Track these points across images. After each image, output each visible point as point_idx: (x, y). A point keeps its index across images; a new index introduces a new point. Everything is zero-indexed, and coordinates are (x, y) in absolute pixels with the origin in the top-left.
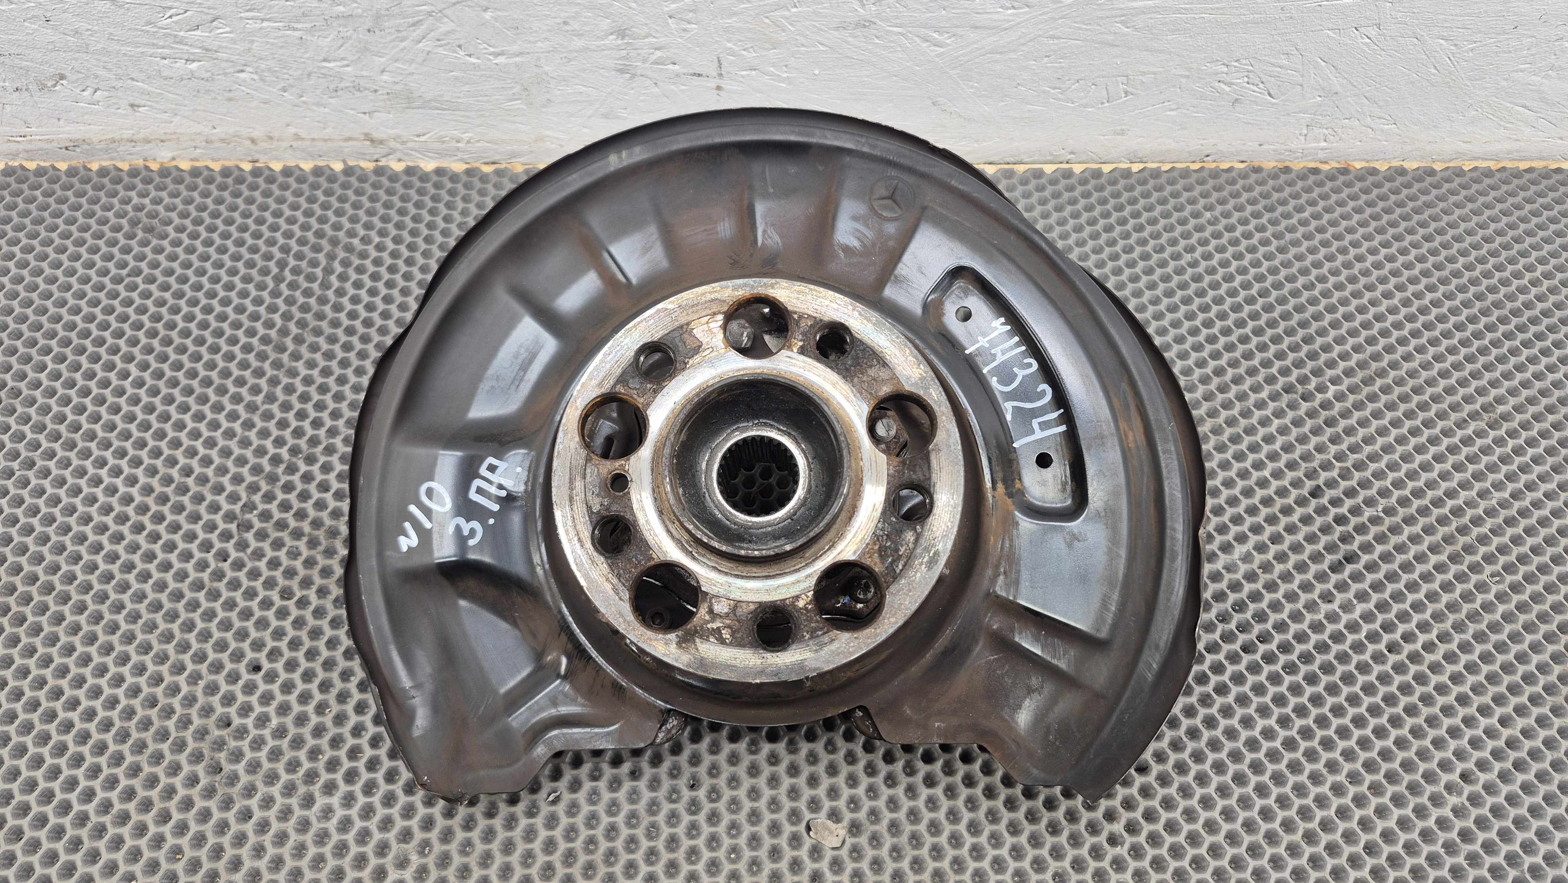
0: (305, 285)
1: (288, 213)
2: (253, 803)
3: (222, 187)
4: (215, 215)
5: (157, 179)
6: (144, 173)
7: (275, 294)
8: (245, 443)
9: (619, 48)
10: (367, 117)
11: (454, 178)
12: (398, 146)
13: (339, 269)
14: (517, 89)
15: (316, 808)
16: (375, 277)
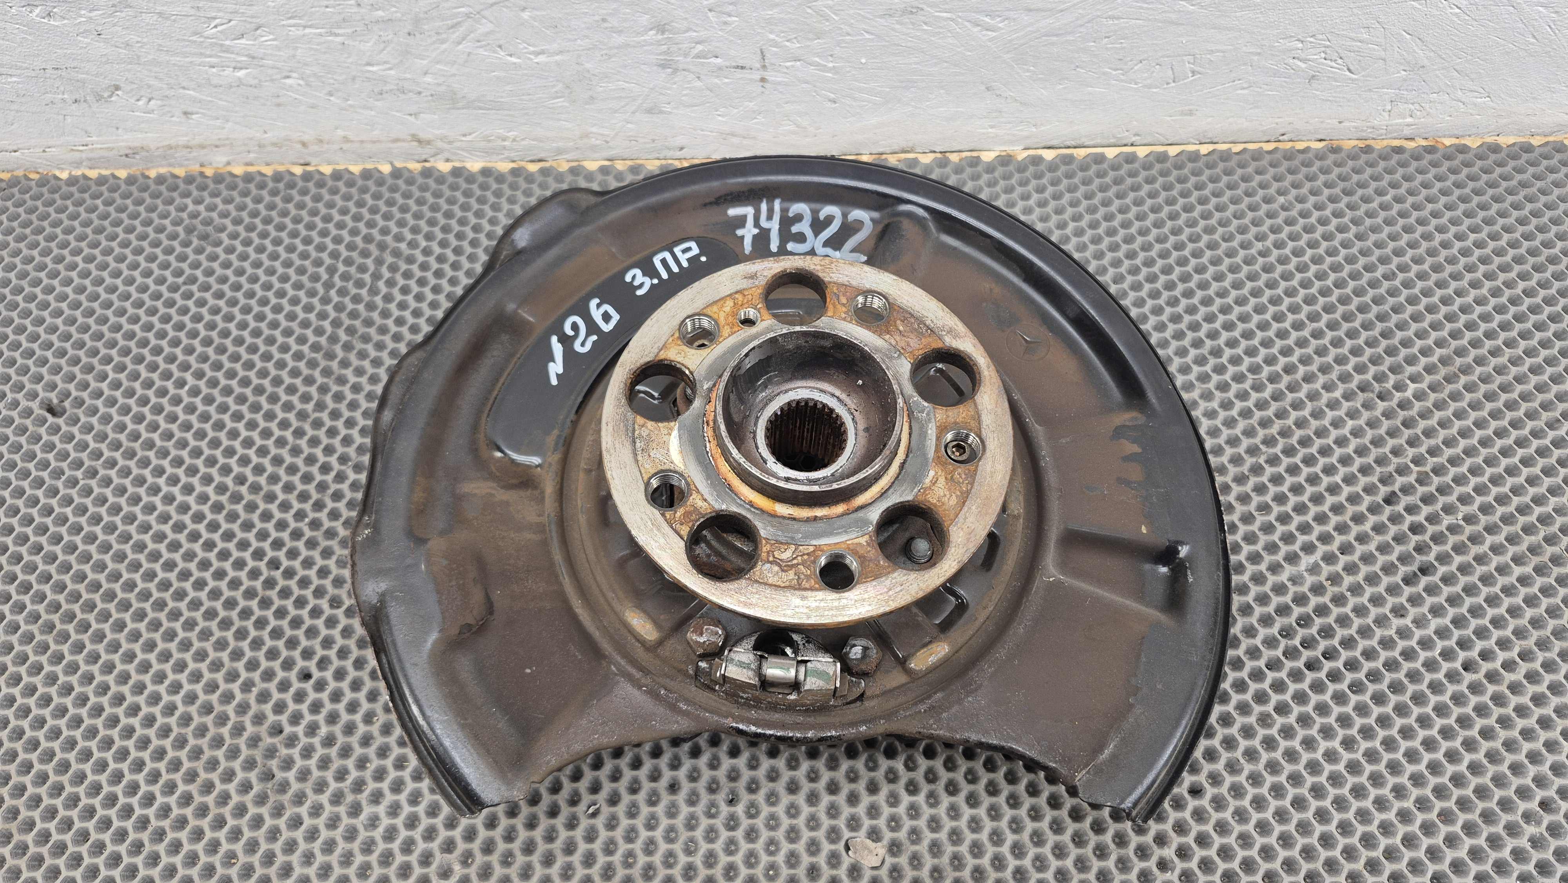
0: (354, 291)
1: (337, 217)
2: (303, 811)
3: (274, 193)
4: (267, 221)
5: (212, 186)
6: (199, 180)
7: (325, 301)
8: (296, 451)
9: (659, 43)
10: (412, 119)
11: (500, 178)
12: (446, 146)
13: (387, 275)
14: (560, 86)
15: (363, 817)
16: (422, 282)
